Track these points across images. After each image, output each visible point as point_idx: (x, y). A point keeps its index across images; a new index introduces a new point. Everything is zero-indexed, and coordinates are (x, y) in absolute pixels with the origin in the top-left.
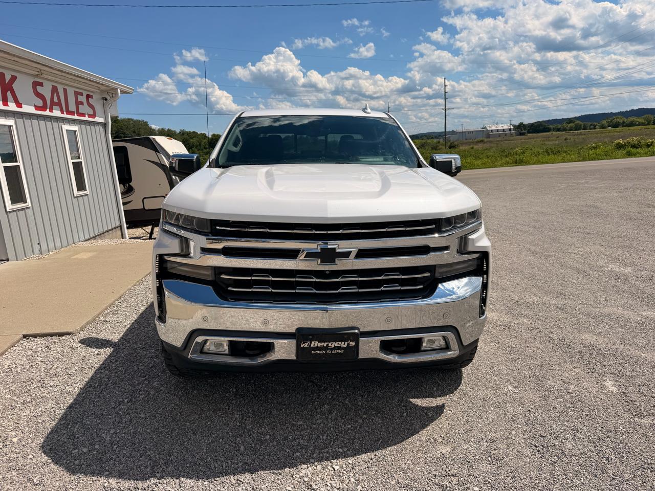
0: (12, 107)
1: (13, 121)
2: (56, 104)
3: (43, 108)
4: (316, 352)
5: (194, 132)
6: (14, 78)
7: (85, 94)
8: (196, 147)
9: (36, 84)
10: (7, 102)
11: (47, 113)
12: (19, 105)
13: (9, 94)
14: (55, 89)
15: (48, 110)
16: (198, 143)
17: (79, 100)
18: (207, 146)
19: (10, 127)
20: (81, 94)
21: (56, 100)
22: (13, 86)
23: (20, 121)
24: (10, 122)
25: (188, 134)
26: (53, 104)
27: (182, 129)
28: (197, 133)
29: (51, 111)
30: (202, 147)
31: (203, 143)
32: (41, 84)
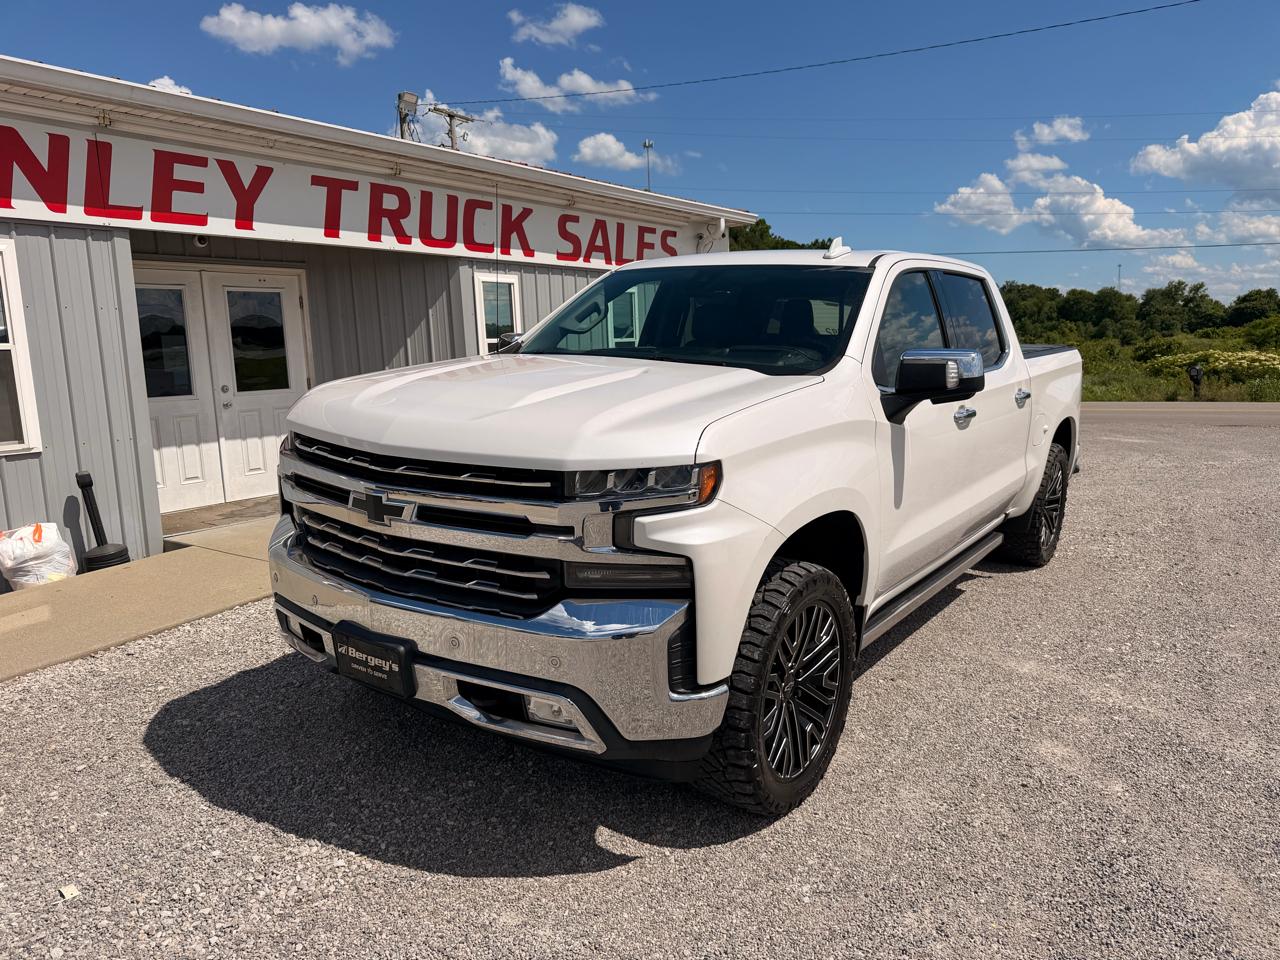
0: (517, 255)
1: (516, 277)
2: (598, 249)
3: (574, 256)
4: (355, 666)
5: (1032, 286)
6: (526, 213)
7: (660, 230)
8: (1031, 316)
9: (563, 220)
10: (509, 248)
11: (580, 263)
12: (529, 252)
13: (514, 237)
14: (600, 226)
15: (581, 259)
16: (1035, 309)
17: (645, 241)
18: (1055, 315)
19: (510, 285)
20: (653, 231)
21: (599, 242)
22: (523, 224)
23: (529, 277)
24: (512, 278)
25: (1019, 291)
26: (592, 248)
27: (1011, 279)
28: (1041, 288)
29: (587, 259)
30: (1043, 316)
31: (1046, 309)
32: (576, 219)
